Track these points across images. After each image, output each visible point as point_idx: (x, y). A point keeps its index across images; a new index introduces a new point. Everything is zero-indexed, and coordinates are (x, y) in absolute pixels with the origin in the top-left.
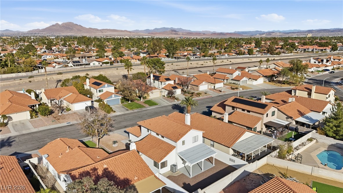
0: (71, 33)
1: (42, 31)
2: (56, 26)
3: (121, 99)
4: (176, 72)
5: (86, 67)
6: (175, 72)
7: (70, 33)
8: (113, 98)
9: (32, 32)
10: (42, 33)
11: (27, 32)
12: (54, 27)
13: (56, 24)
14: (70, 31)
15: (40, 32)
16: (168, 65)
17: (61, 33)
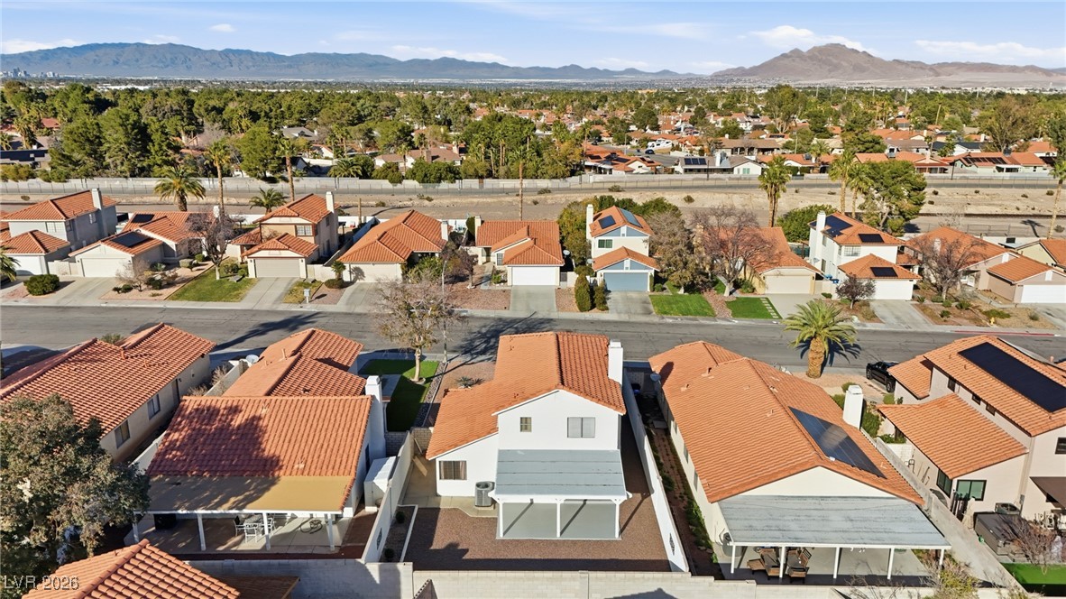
0: (832, 77)
1: (749, 75)
2: (790, 57)
3: (651, 276)
4: (1030, 222)
5: (712, 179)
6: (1025, 223)
7: (827, 77)
8: (627, 268)
9: (723, 76)
10: (747, 78)
11: (711, 76)
12: (786, 61)
13: (791, 52)
14: (830, 71)
15: (743, 75)
16: (1024, 196)
17: (802, 78)
